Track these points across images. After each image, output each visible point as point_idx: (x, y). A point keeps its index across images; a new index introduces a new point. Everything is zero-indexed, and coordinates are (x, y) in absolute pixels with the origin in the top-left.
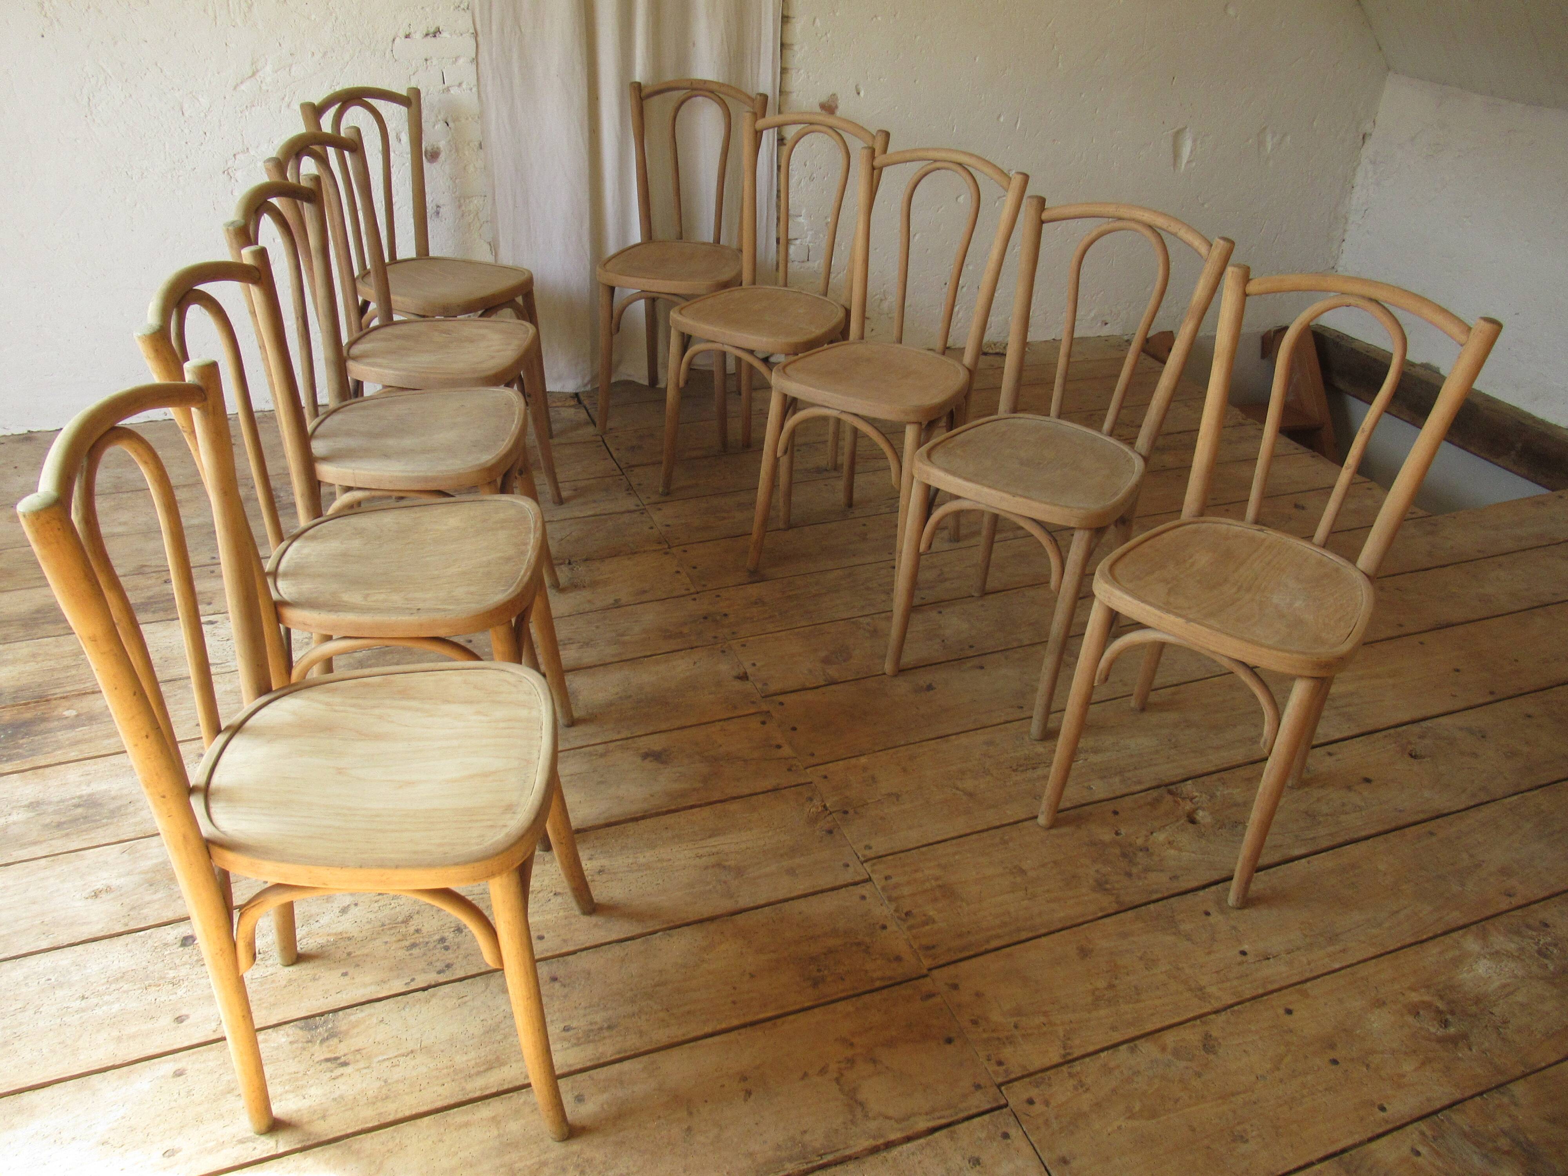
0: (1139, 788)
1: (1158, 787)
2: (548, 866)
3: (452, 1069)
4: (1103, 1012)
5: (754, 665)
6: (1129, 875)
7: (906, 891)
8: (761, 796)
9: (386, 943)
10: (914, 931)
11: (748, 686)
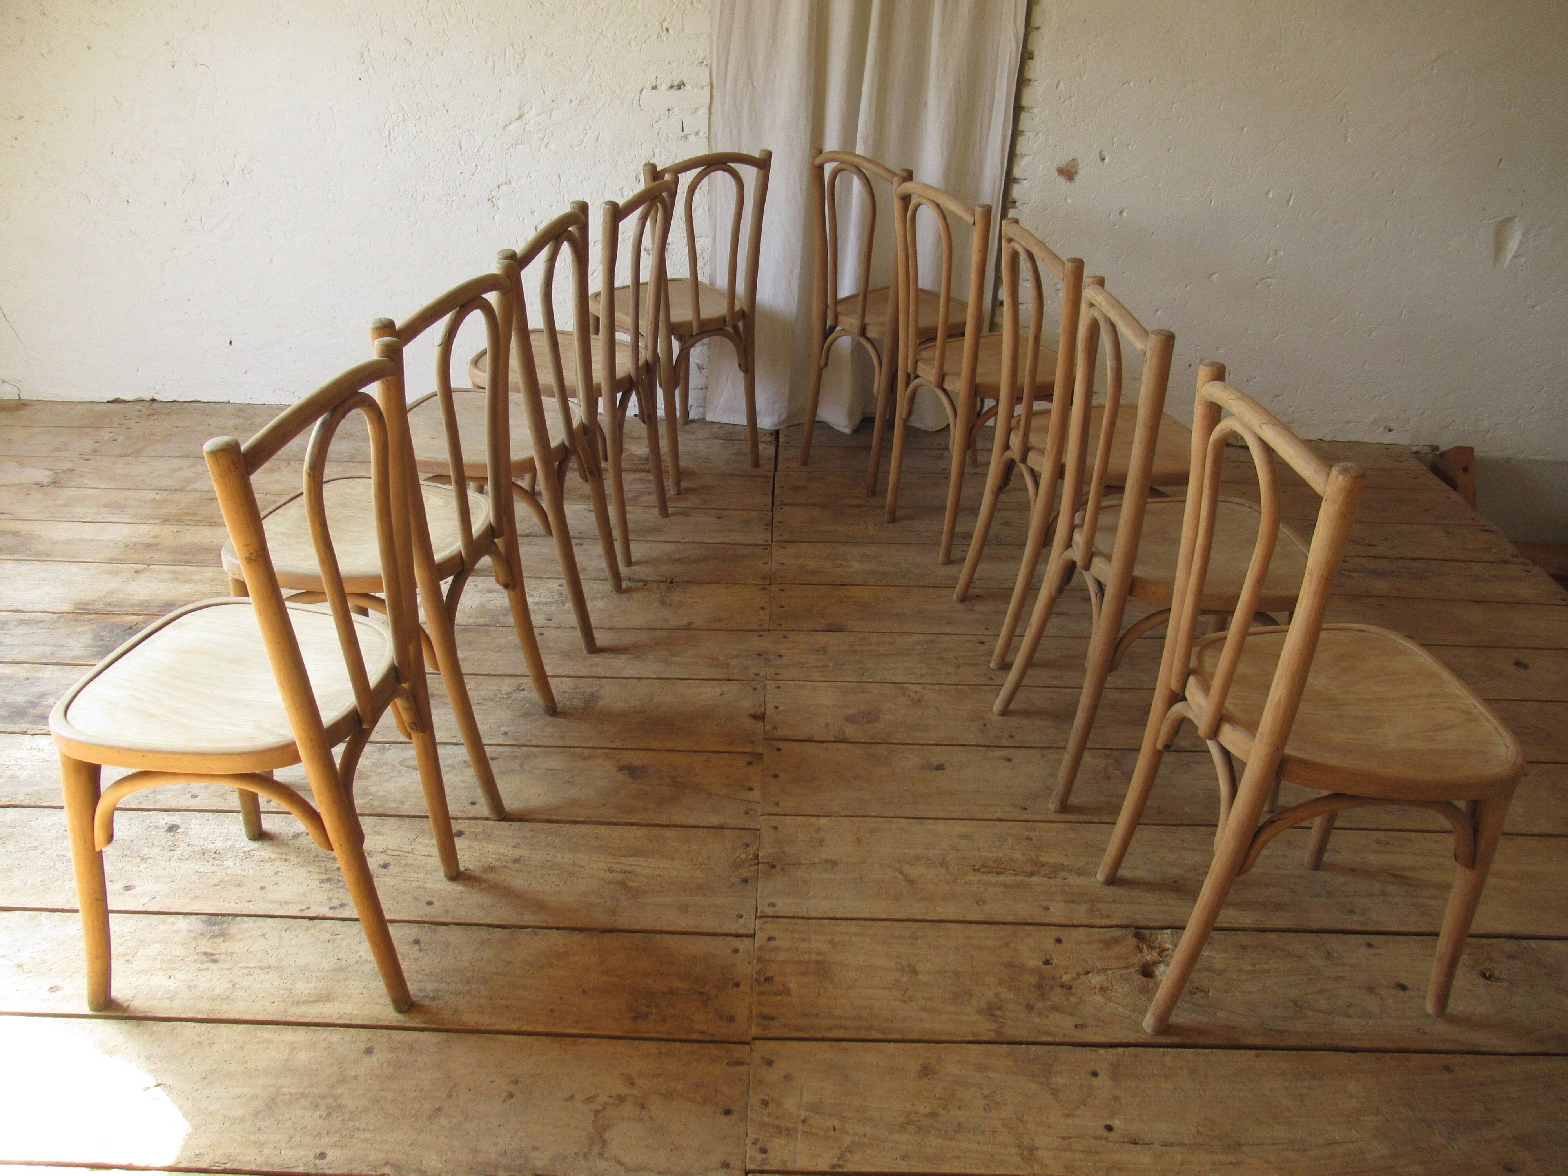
0: (1103, 922)
1: (1127, 927)
2: (476, 843)
3: (289, 991)
4: (905, 1137)
5: (777, 707)
6: (1030, 1008)
7: (781, 957)
8: (701, 830)
9: (310, 872)
10: (762, 997)
11: (759, 725)
